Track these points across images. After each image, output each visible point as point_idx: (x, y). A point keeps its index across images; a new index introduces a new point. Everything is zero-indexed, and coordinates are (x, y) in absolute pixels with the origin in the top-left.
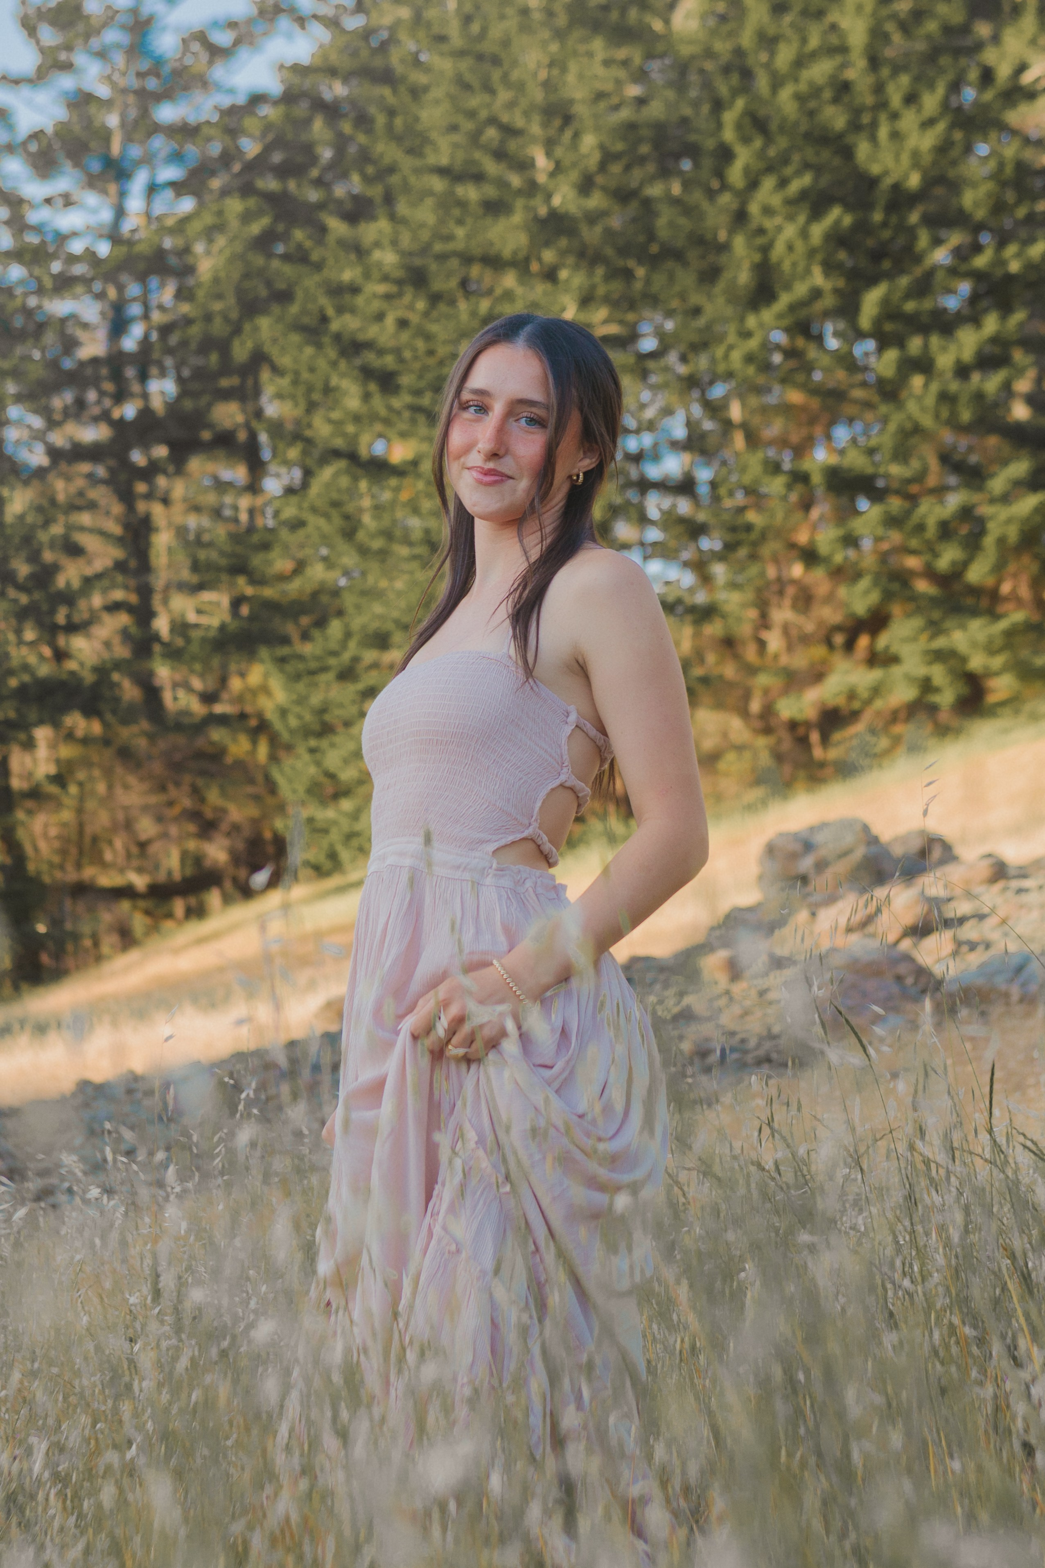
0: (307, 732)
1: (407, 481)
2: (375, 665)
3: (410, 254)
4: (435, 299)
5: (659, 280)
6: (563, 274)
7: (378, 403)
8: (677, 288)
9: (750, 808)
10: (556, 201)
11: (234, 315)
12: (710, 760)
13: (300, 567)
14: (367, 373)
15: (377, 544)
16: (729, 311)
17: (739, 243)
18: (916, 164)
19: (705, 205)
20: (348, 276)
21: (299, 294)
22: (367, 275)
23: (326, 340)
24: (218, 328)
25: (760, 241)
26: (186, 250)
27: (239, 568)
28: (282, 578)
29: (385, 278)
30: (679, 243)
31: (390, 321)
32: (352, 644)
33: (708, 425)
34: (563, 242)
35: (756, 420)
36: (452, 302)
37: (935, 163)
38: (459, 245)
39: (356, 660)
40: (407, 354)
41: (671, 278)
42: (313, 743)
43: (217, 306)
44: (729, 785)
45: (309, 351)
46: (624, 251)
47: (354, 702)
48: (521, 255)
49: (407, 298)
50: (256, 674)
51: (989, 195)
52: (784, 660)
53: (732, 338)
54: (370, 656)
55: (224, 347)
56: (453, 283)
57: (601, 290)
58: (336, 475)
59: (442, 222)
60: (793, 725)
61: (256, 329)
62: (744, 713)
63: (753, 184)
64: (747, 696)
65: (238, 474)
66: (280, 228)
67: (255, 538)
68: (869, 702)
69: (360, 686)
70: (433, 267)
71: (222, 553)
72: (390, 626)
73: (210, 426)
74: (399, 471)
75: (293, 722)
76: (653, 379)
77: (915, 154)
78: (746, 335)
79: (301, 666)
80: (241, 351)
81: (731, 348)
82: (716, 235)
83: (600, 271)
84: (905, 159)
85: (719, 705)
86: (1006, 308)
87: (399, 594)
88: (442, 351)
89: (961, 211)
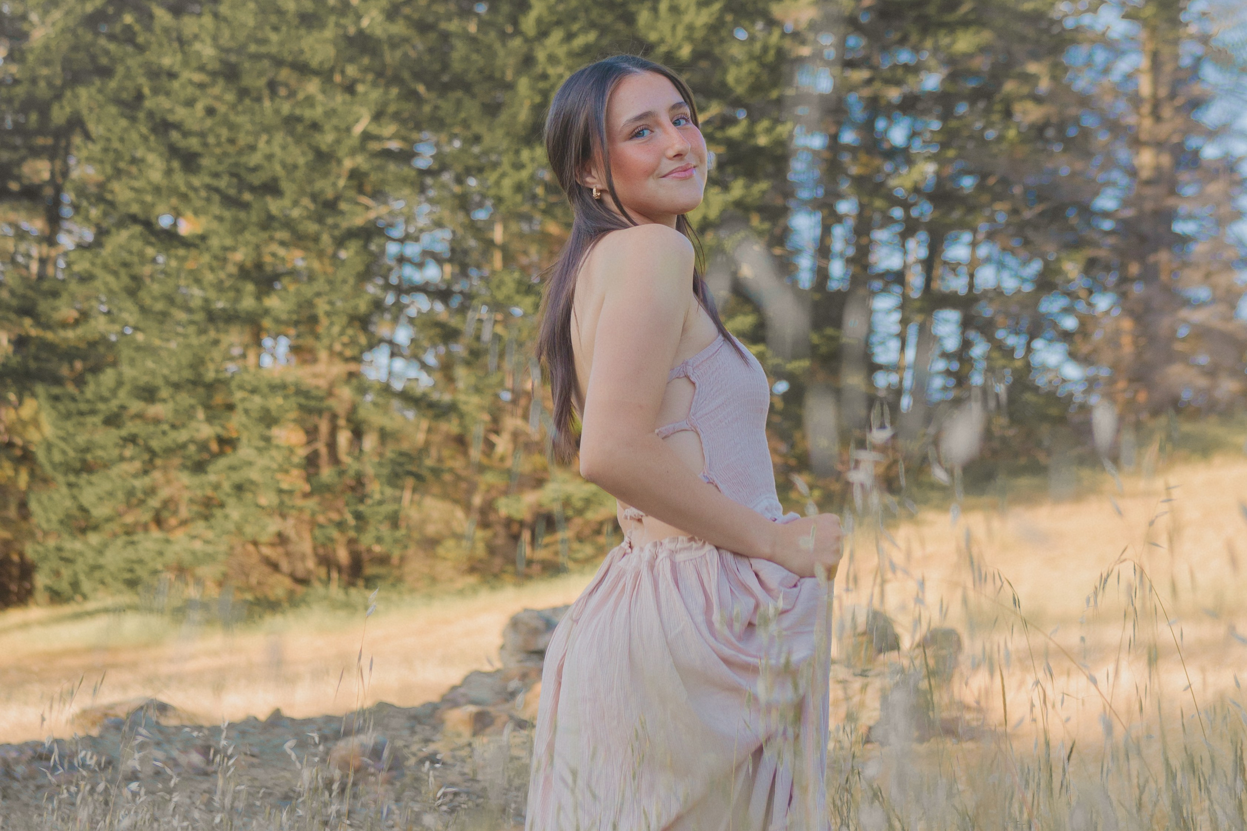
0: (68, 468)
1: (194, 252)
2: (139, 416)
3: (227, 51)
4: (243, 93)
5: (446, 106)
6: (360, 88)
7: (180, 179)
8: (463, 115)
9: (461, 592)
10: (365, 23)
11: (58, 82)
12: (431, 544)
13: (84, 316)
14: (174, 151)
15: (159, 306)
16: (504, 144)
17: (523, 84)
18: (689, 38)
19: (497, 46)
20: (167, 62)
21: (120, 70)
22: (186, 63)
23: (141, 115)
24: (42, 90)
25: (541, 85)
26: (24, 17)
27: (27, 310)
28: (64, 325)
29: (202, 68)
30: (471, 76)
31: (200, 106)
32: (122, 394)
33: (472, 243)
34: (366, 61)
35: (516, 245)
36: (258, 99)
37: (705, 40)
38: (274, 50)
39: (123, 407)
40: (211, 140)
41: (459, 104)
42: (72, 478)
43: (45, 71)
44: (444, 569)
45: (124, 123)
46: (418, 76)
47: (116, 445)
48: (327, 66)
49: (216, 90)
50: (29, 408)
51: (751, 73)
52: (509, 463)
53: (506, 166)
54: (136, 406)
55: (44, 110)
56: (262, 82)
57: (392, 108)
58: (132, 237)
59: (259, 27)
60: (509, 522)
61: (76, 97)
62: (467, 507)
63: (543, 34)
64: (472, 488)
65: (37, 225)
66: (111, 10)
67: (46, 286)
68: (580, 512)
69: (124, 432)
70: (247, 65)
71: (12, 293)
72: (159, 382)
73: (18, 178)
74: (186, 243)
75: (57, 457)
76: (432, 193)
77: (690, 28)
78: (518, 166)
79: (72, 406)
80: (59, 115)
81: (503, 175)
82: (503, 73)
83: (394, 91)
84: (681, 32)
85: (445, 496)
86: (752, 175)
87: (172, 353)
88: (243, 140)
89: (723, 84)
